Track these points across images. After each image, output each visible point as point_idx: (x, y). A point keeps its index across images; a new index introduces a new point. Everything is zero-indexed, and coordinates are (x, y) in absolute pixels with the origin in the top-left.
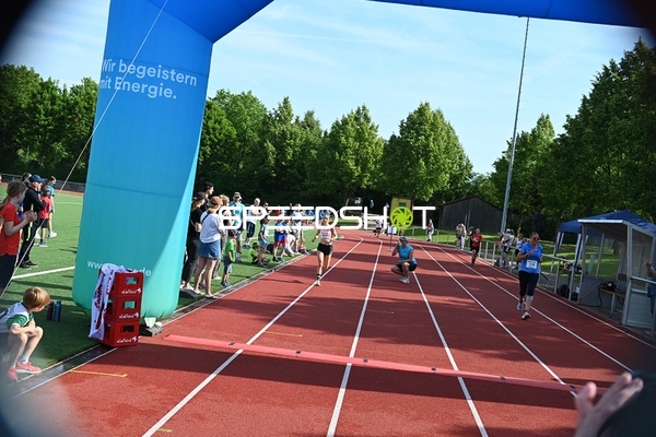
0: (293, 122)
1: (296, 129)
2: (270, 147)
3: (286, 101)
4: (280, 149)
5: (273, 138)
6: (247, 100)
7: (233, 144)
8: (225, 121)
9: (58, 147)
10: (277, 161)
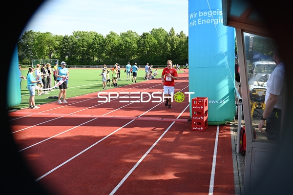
0: (175, 35)
1: (177, 37)
2: (168, 44)
3: (172, 29)
4: (172, 45)
5: (169, 42)
6: (161, 30)
7: (157, 46)
8: (153, 39)
9: (104, 55)
10: (171, 49)
